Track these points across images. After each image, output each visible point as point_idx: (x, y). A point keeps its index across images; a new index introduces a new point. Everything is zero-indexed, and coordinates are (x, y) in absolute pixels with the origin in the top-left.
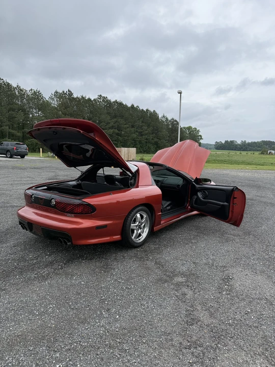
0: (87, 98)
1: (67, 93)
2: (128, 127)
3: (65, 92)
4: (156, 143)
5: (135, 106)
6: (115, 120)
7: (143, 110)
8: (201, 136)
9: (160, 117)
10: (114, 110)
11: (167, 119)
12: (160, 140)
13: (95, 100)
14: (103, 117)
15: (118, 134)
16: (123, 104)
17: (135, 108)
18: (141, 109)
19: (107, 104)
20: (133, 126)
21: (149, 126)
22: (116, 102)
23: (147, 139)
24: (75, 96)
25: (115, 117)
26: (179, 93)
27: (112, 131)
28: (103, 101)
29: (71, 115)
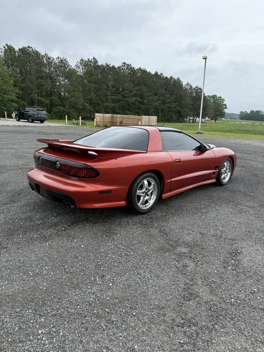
0: (111, 66)
1: (92, 61)
2: (151, 95)
3: (90, 60)
4: (179, 112)
5: (159, 74)
6: (138, 87)
7: (166, 77)
8: (225, 105)
9: (184, 85)
10: (137, 77)
11: (191, 87)
12: (183, 108)
13: (119, 67)
14: (126, 84)
15: (141, 103)
16: (147, 72)
17: (158, 75)
18: (165, 76)
19: (131, 72)
20: (156, 94)
21: (172, 94)
22: (140, 69)
23: (169, 108)
24: (100, 64)
25: (139, 84)
26: (204, 59)
27: (134, 99)
28: (127, 68)
29: (96, 83)
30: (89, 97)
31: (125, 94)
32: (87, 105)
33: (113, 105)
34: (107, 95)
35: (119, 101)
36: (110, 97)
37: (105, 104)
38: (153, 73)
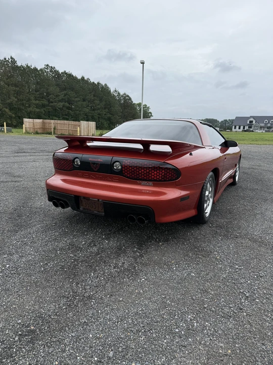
0: (32, 67)
1: (10, 61)
2: (79, 101)
3: (7, 59)
4: (109, 119)
5: (86, 78)
6: (65, 92)
7: (94, 83)
8: (151, 113)
9: (112, 91)
10: (63, 82)
11: (119, 93)
12: (113, 115)
13: (41, 70)
14: (51, 89)
15: (69, 108)
16: (73, 76)
17: (85, 80)
18: (92, 81)
19: (55, 75)
20: (84, 100)
21: (101, 100)
22: (65, 73)
23: (99, 114)
24: (19, 64)
25: (65, 89)
26: (141, 63)
27: (62, 104)
28: (50, 71)
29: (16, 86)
30: (8, 101)
31: (51, 98)
32: (7, 110)
33: (38, 110)
34: (29, 100)
35: (43, 106)
36: (34, 102)
37: (29, 109)
38: (79, 77)
